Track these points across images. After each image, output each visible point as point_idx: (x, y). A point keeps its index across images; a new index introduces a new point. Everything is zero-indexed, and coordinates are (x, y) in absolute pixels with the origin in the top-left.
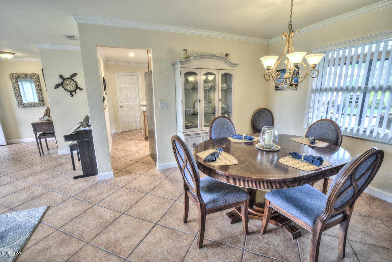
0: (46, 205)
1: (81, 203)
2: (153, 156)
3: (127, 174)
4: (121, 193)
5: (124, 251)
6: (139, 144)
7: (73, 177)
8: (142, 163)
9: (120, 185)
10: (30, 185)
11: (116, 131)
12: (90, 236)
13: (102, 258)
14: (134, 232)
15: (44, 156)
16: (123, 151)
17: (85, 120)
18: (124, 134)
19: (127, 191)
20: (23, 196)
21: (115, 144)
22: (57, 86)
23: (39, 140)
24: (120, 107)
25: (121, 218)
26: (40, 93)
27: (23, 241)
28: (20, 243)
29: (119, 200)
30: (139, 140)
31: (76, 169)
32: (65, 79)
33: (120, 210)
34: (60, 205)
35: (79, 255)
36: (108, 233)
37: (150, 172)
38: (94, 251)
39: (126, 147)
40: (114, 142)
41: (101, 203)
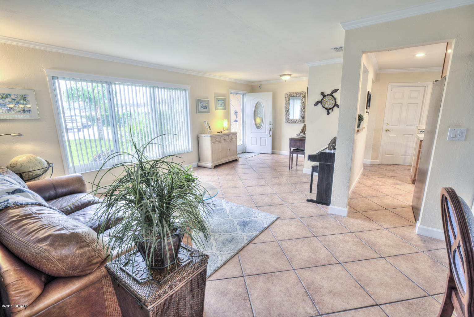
0: (277, 215)
1: (303, 228)
2: (415, 210)
3: (365, 219)
4: (347, 238)
5: (323, 305)
6: (398, 186)
7: (307, 199)
8: (392, 214)
9: (350, 229)
10: (274, 192)
11: (371, 161)
12: (298, 265)
13: (299, 293)
14: (343, 292)
15: (292, 170)
16: (372, 189)
17: (332, 142)
18: (382, 167)
19: (356, 240)
20: (267, 200)
21: (365, 177)
22: (316, 104)
23: (291, 155)
24: (385, 130)
25: (336, 267)
26: (304, 110)
27: (253, 236)
28: (252, 236)
29: (341, 245)
30: (401, 181)
31: (312, 192)
32: (325, 96)
33: (338, 257)
34: (287, 220)
35: (283, 275)
36: (315, 273)
37: (401, 231)
38: (295, 281)
39: (377, 185)
40: (363, 175)
41: (322, 237)
